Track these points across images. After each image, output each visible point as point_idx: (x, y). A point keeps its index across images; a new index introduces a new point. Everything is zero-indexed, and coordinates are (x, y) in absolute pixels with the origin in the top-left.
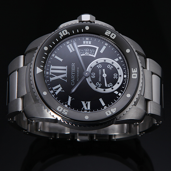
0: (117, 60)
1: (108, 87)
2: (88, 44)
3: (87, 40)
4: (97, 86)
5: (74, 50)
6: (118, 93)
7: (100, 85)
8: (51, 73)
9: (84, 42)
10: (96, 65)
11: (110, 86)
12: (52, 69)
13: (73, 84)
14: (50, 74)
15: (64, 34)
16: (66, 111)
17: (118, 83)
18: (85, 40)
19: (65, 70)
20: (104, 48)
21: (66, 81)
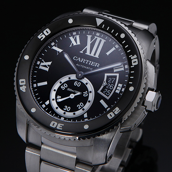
0: (86, 116)
1: (58, 96)
2: (116, 89)
3: (121, 89)
4: (63, 84)
5: (115, 71)
6: (45, 105)
7: (63, 88)
8: (97, 38)
9: (120, 85)
10: (88, 91)
12: (101, 40)
13: (75, 58)
14: (96, 37)
15: (133, 61)
16: (42, 37)
17: (57, 108)
18: (123, 87)
19: (95, 55)
20: (106, 106)
21: (82, 52)
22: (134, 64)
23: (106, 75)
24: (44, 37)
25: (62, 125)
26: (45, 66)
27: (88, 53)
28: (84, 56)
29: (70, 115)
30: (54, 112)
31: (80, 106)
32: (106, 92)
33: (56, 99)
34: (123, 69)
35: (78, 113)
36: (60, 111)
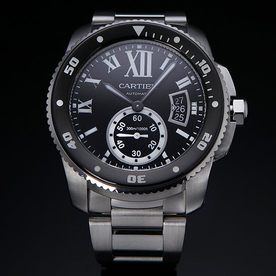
0: (165, 155)
1: (118, 141)
2: (191, 110)
3: (198, 108)
4: (118, 124)
5: (180, 87)
6: (106, 157)
7: (121, 129)
8: (140, 53)
9: (194, 104)
10: (155, 123)
11: (119, 145)
13: (121, 86)
14: (138, 51)
15: (203, 69)
16: (70, 71)
17: (123, 157)
18: (199, 105)
19: (146, 74)
20: (186, 135)
21: (127, 75)
23: (171, 96)
25: (142, 176)
26: (84, 107)
27: (136, 74)
28: (132, 80)
29: (144, 160)
30: (120, 164)
31: (153, 146)
32: (178, 118)
34: (189, 82)
35: (154, 155)
36: (129, 160)
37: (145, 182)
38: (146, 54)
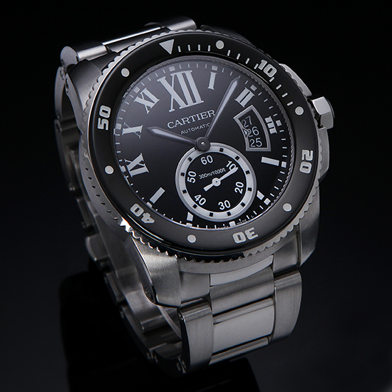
0: (260, 196)
1: (196, 197)
2: (268, 129)
3: (275, 124)
4: (187, 176)
5: (243, 104)
6: (189, 222)
7: (192, 180)
8: (176, 76)
10: (231, 159)
13: (171, 125)
14: (173, 75)
15: (266, 71)
16: (105, 125)
17: (211, 215)
18: (274, 120)
19: (194, 101)
20: (275, 162)
21: (172, 110)
22: (271, 75)
23: (236, 118)
24: (107, 122)
25: (250, 230)
26: (136, 167)
27: (182, 105)
28: (180, 113)
29: (238, 210)
30: (211, 224)
31: (240, 189)
32: (255, 144)
33: (197, 202)
34: (251, 95)
35: (247, 199)
36: (219, 216)
37: (257, 236)
38: (184, 75)
